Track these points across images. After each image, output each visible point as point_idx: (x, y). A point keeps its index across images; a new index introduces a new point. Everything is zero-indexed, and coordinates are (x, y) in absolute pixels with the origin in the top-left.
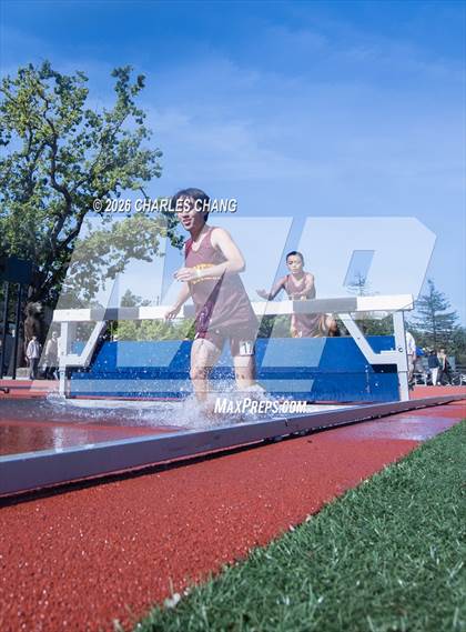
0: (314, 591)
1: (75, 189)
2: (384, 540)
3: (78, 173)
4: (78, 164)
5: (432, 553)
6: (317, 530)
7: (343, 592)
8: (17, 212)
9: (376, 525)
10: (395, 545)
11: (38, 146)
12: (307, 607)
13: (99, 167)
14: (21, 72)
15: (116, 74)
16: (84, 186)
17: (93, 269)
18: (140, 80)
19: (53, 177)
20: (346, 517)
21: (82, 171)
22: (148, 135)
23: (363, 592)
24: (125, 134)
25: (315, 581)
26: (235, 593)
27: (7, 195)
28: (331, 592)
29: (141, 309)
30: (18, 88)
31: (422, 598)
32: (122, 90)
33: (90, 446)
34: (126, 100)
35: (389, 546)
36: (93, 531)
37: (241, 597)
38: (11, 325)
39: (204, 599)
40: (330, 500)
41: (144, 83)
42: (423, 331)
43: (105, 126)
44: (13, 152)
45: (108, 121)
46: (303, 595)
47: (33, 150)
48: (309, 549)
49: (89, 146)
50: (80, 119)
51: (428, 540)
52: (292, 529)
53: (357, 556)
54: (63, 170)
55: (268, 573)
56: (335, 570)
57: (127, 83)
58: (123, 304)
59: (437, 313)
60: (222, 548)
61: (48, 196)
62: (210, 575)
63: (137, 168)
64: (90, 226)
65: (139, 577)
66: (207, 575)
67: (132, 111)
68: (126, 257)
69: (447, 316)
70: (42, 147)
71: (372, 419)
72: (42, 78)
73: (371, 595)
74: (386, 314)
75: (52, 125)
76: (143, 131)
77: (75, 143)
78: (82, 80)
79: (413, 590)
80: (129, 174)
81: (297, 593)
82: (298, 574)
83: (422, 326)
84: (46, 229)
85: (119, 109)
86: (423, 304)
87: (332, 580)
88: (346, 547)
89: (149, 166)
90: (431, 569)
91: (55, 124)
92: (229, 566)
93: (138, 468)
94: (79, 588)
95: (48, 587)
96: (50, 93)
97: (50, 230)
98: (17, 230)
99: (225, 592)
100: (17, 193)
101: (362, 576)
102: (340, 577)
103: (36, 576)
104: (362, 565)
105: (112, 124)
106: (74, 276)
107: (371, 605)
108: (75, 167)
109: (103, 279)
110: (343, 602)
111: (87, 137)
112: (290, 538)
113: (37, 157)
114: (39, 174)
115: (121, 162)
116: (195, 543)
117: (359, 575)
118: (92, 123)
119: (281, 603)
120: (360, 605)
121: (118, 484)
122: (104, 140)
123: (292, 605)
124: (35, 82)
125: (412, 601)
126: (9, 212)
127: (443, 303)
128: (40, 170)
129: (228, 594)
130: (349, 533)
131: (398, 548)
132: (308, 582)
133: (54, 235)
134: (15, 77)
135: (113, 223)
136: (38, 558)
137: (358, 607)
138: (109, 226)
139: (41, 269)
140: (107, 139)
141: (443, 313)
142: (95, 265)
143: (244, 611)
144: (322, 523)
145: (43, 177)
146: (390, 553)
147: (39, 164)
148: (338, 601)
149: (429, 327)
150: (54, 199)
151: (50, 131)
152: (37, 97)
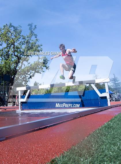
0: (89, 156)
1: (20, 56)
2: (106, 142)
3: (21, 51)
4: (20, 49)
5: (119, 145)
6: (88, 141)
7: (96, 157)
8: (5, 63)
9: (104, 138)
10: (109, 143)
11: (10, 45)
12: (87, 161)
13: (26, 50)
14: (4, 26)
15: (29, 25)
16: (22, 55)
17: (26, 76)
18: (35, 26)
19: (14, 53)
20: (96, 137)
21: (22, 51)
22: (38, 41)
23: (101, 156)
24: (32, 41)
25: (89, 154)
26: (68, 158)
27: (3, 58)
28: (93, 157)
29: (39, 86)
30: (4, 30)
31: (117, 157)
32: (31, 29)
33: (28, 123)
34: (32, 32)
35: (107, 144)
36: (30, 145)
37: (70, 159)
38: (5, 92)
39: (60, 160)
40: (91, 133)
41: (36, 27)
42: (113, 87)
43: (27, 39)
44: (3, 47)
45: (28, 37)
46: (86, 158)
47: (9, 46)
48: (87, 146)
49: (23, 44)
50: (20, 37)
51: (117, 142)
52: (82, 141)
53: (99, 147)
54: (17, 51)
55: (76, 153)
56: (94, 151)
57: (32, 27)
58: (34, 85)
59: (116, 82)
60: (64, 147)
61: (13, 58)
62: (61, 154)
63: (36, 49)
64: (24, 65)
65: (43, 156)
66: (60, 154)
67: (33, 35)
68: (35, 73)
69: (119, 83)
70: (11, 46)
71: (101, 111)
72: (10, 27)
73: (104, 157)
74: (103, 83)
75: (13, 40)
76: (37, 40)
77: (19, 44)
78: (20, 27)
79: (114, 155)
80: (34, 51)
81: (84, 158)
82: (84, 152)
83: (113, 86)
84: (13, 67)
85: (30, 34)
86: (112, 80)
87: (93, 153)
88: (96, 145)
89: (39, 49)
90: (119, 149)
91: (14, 39)
92: (66, 151)
93: (41, 127)
94: (27, 159)
95: (19, 160)
96: (12, 31)
97: (14, 67)
98: (6, 67)
99: (66, 158)
100: (5, 58)
101: (101, 152)
102: (95, 152)
103: (16, 157)
104: (101, 149)
105: (29, 38)
106: (21, 78)
107: (104, 160)
108: (20, 50)
109: (29, 79)
110: (96, 159)
111: (22, 42)
112: (82, 143)
113: (10, 48)
114: (10, 53)
115: (32, 48)
116: (57, 146)
117: (100, 152)
118: (24, 39)
119: (80, 160)
120: (101, 159)
121: (36, 132)
122: (27, 43)
123: (83, 161)
124: (8, 29)
125: (114, 158)
126: (3, 63)
127: (118, 80)
128: (11, 51)
129: (66, 159)
130: (97, 141)
131: (110, 144)
132: (87, 155)
133: (15, 68)
134: (3, 28)
135: (31, 64)
136: (16, 152)
137: (100, 160)
138: (29, 65)
139: (12, 77)
140: (28, 42)
141: (118, 82)
142: (26, 75)
143: (71, 163)
144: (90, 139)
145: (12, 53)
146: (108, 146)
147: (10, 50)
148: (95, 159)
149: (114, 86)
150: (15, 59)
151: (13, 41)
152: (9, 33)
